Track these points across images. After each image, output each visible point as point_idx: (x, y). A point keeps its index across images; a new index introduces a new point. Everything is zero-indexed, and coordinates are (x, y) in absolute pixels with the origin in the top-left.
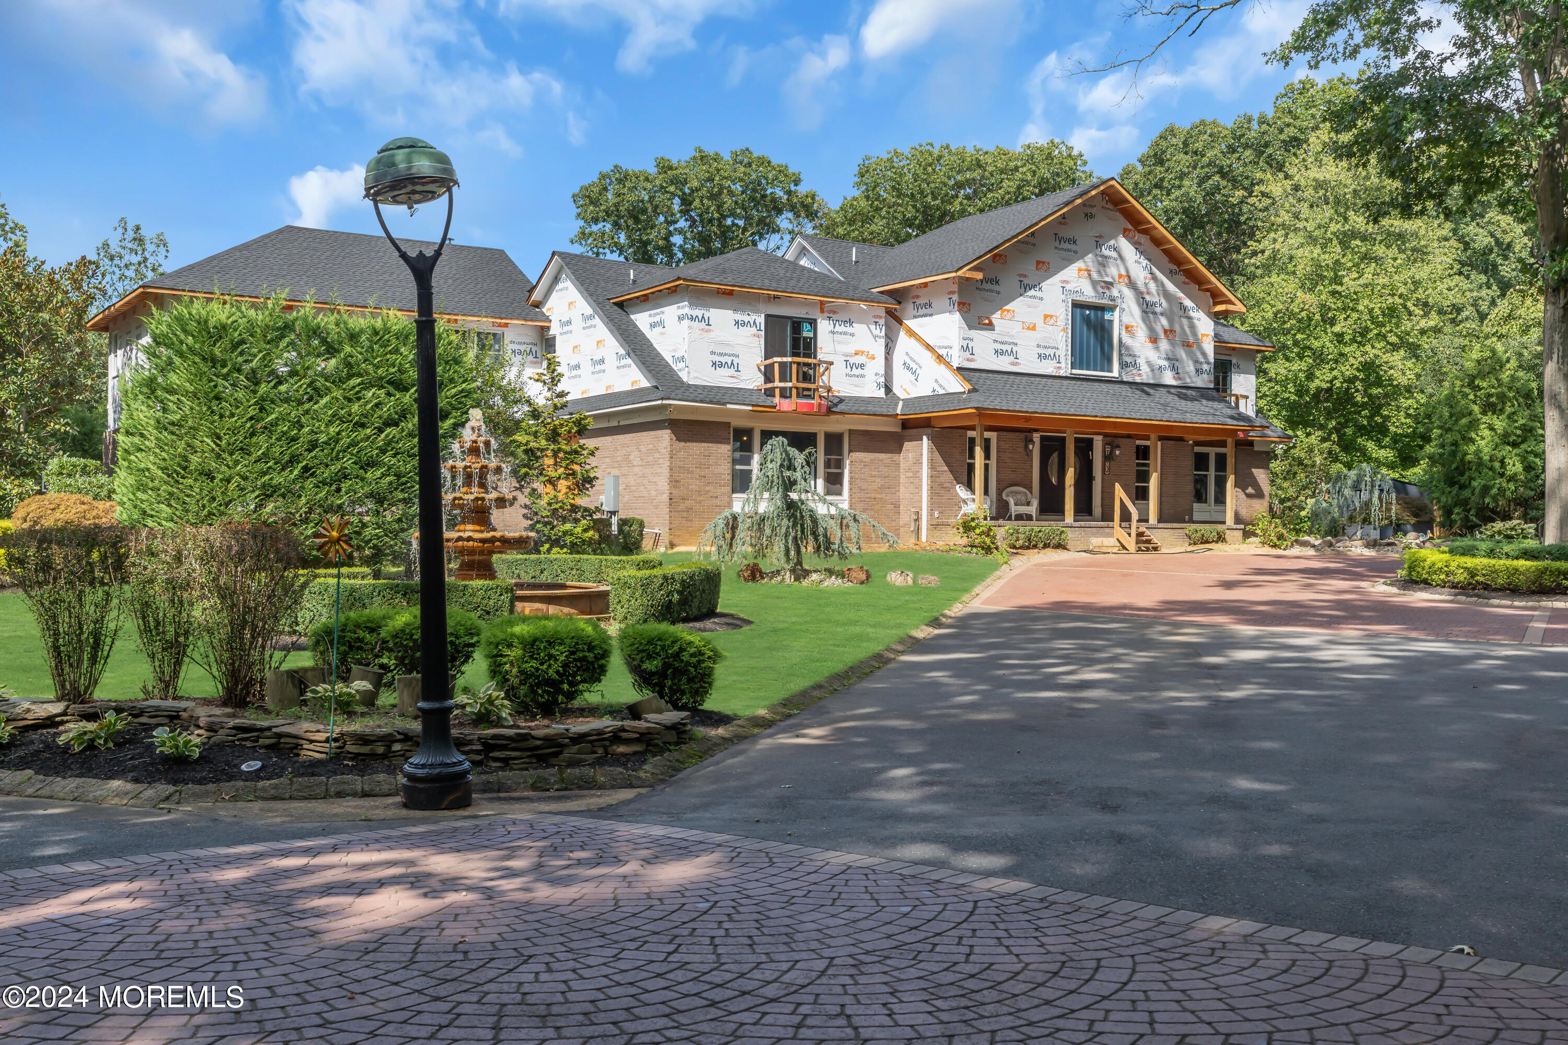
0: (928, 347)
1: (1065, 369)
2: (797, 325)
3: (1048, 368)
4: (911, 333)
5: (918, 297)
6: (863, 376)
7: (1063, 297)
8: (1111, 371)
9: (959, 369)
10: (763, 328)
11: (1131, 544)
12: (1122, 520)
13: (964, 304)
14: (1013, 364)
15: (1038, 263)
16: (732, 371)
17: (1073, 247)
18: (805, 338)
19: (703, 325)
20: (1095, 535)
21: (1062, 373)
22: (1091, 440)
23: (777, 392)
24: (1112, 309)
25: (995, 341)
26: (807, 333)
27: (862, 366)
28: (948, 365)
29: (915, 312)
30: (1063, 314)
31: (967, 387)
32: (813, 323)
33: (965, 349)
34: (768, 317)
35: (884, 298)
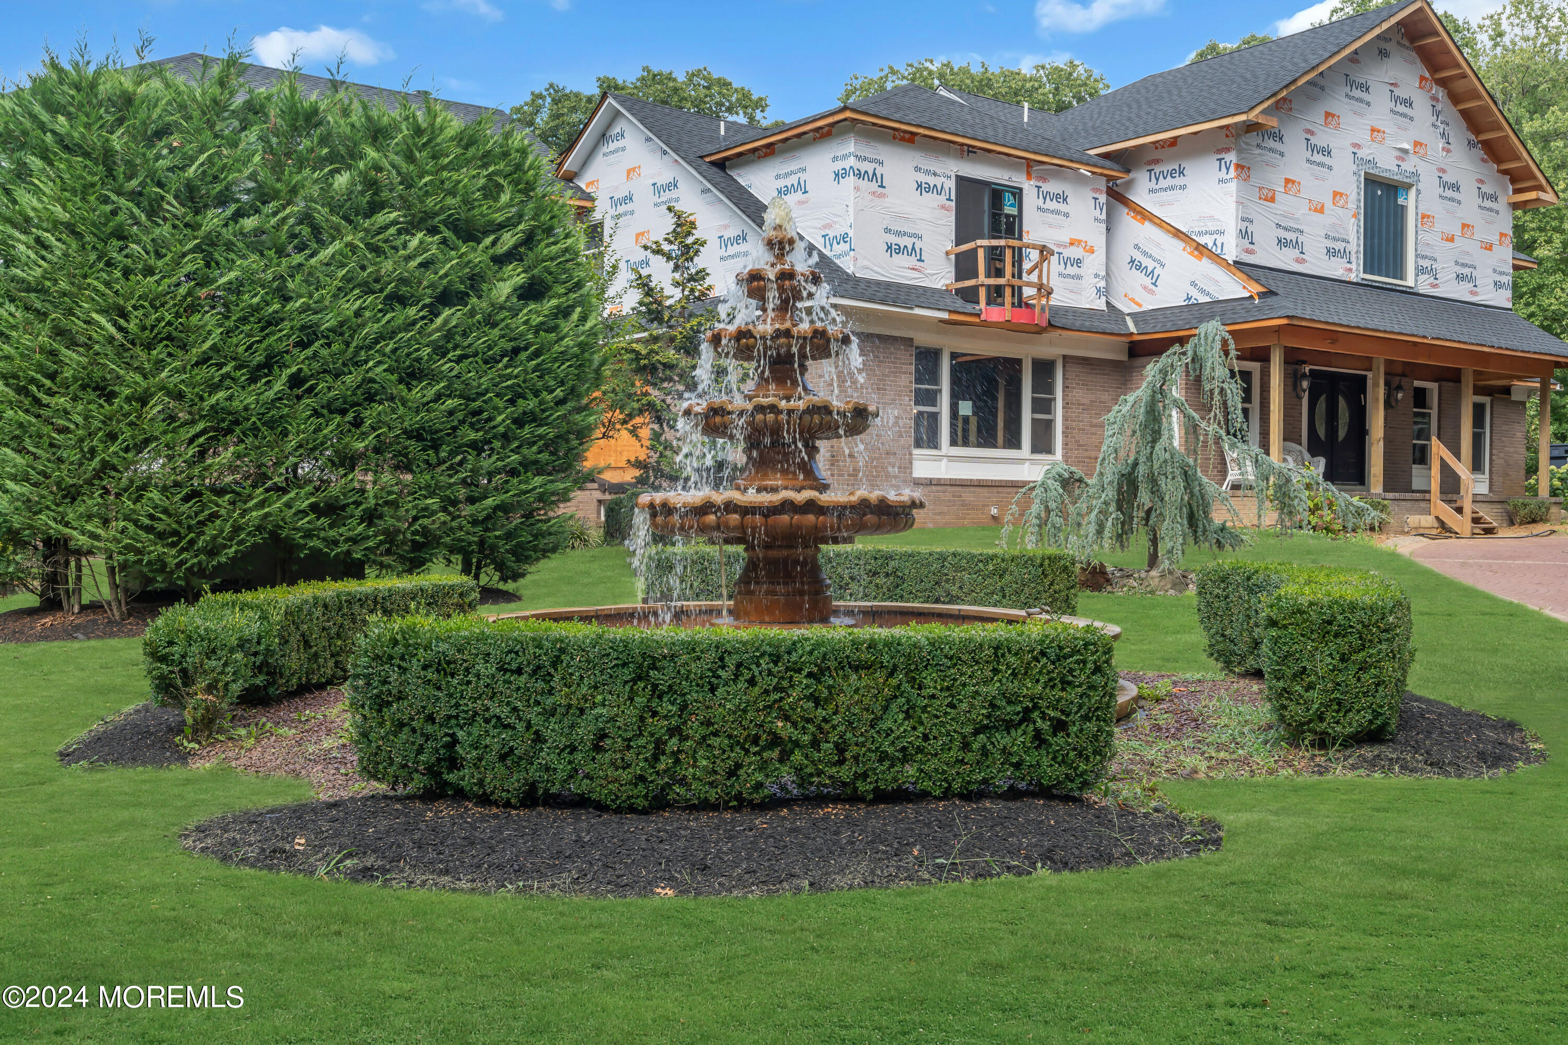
0: (1178, 234)
1: (1356, 273)
2: (997, 194)
3: (1336, 269)
4: (1144, 215)
5: (1157, 161)
6: (1079, 277)
7: (1354, 167)
8: (1401, 275)
9: (1235, 262)
10: (953, 197)
11: (1463, 524)
12: (1443, 492)
13: (1243, 167)
14: (1298, 261)
15: (1328, 115)
16: (912, 261)
17: (1364, 96)
18: (1008, 216)
19: (874, 186)
20: (1410, 511)
21: (1353, 277)
22: (1365, 377)
23: (982, 293)
24: (1408, 187)
25: (1278, 225)
26: (1009, 209)
27: (1078, 262)
28: (1217, 259)
29: (1153, 185)
30: (1354, 193)
31: (1256, 288)
32: (1018, 193)
33: (1244, 234)
34: (960, 180)
35: (1102, 162)
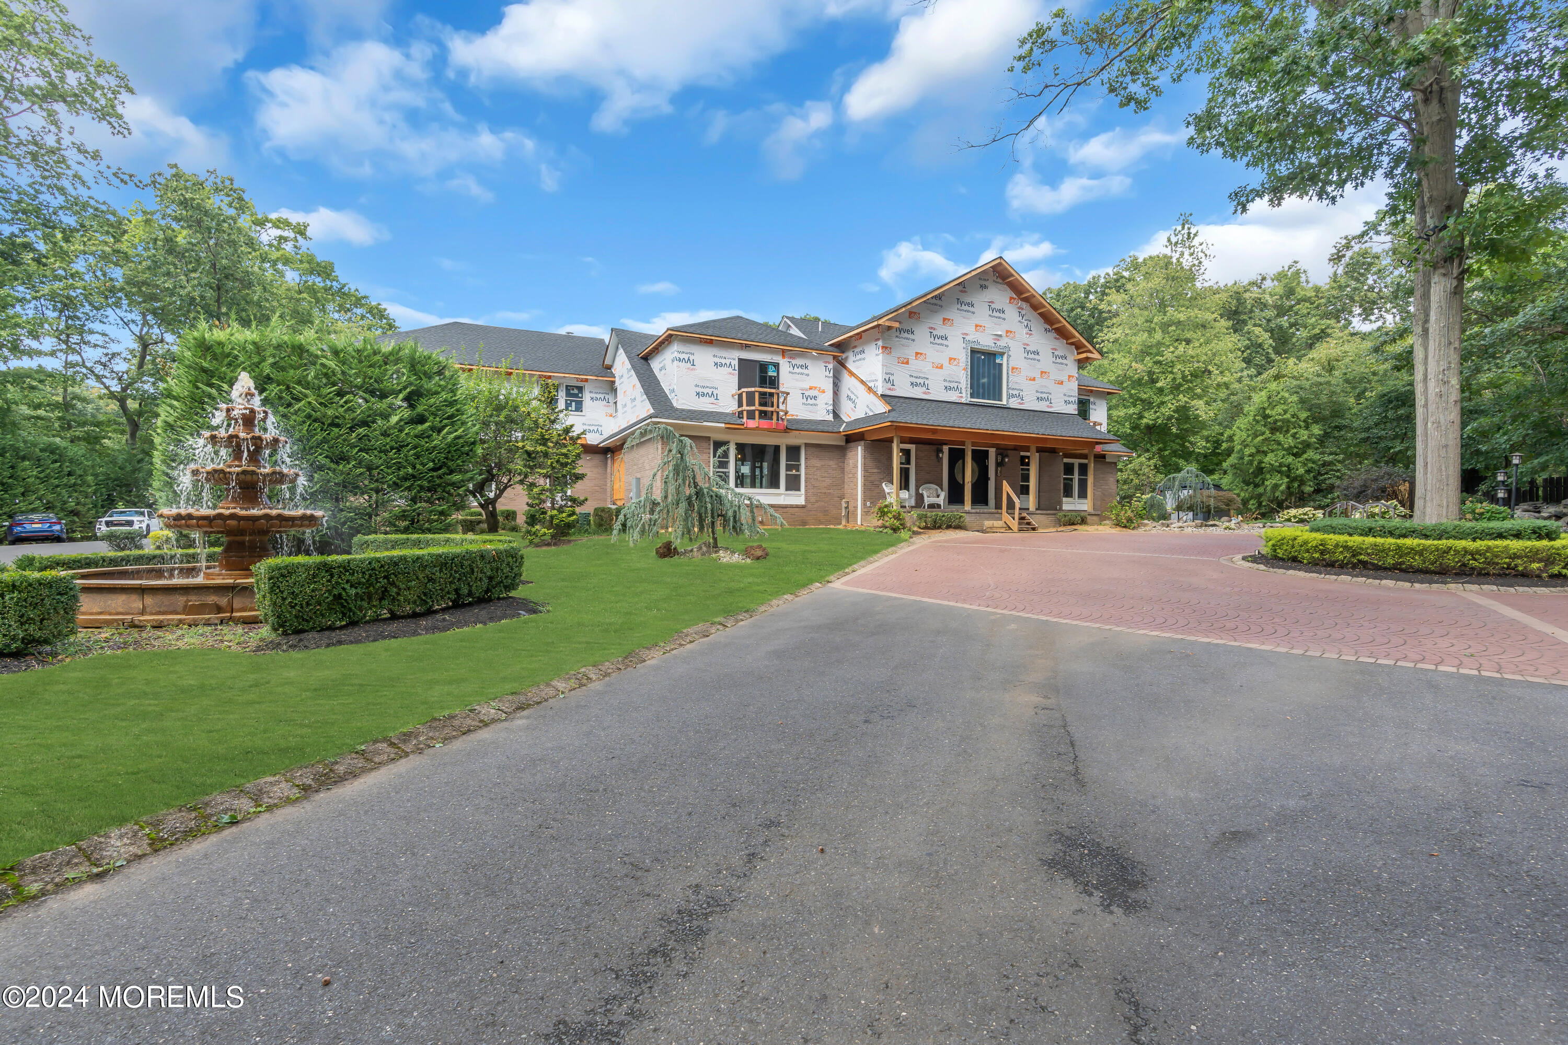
0: (862, 382)
1: (966, 398)
2: (763, 367)
3: (953, 397)
4: (852, 374)
5: (855, 347)
6: (816, 405)
7: (964, 345)
8: (1001, 400)
9: (882, 395)
10: (737, 368)
11: (1014, 524)
12: (1008, 508)
13: (886, 348)
14: (925, 393)
15: (944, 319)
16: (712, 400)
17: (971, 309)
18: (771, 377)
19: (689, 365)
20: (988, 519)
21: (963, 401)
22: (987, 451)
23: (745, 413)
24: (1002, 354)
25: (911, 376)
26: (771, 373)
27: (815, 398)
28: (875, 393)
29: (854, 359)
30: (964, 358)
31: (888, 408)
32: (777, 366)
33: (887, 381)
34: (740, 360)
35: (831, 348)
